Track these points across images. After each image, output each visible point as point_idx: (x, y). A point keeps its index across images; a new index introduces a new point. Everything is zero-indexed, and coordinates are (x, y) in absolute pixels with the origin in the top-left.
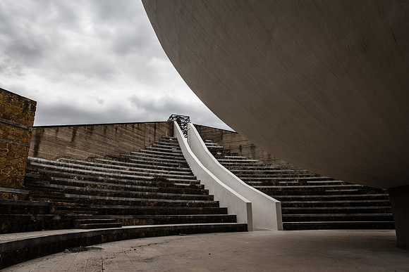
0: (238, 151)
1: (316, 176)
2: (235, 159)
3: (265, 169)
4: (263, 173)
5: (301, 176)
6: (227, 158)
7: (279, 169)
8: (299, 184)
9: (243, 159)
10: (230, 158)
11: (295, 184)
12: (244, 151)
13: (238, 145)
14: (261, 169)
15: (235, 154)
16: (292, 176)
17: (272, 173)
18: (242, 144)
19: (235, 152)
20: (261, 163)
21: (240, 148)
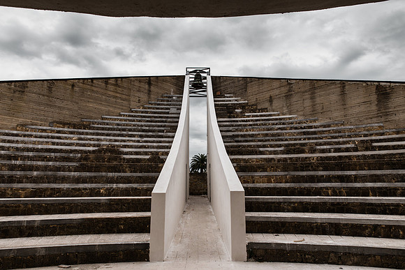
0: (267, 105)
1: (398, 133)
2: (261, 116)
3: (304, 128)
4: (299, 134)
5: (366, 135)
6: (249, 116)
7: (329, 126)
8: (356, 149)
9: (274, 115)
10: (253, 116)
11: (347, 150)
12: (276, 104)
13: (267, 96)
14: (296, 128)
15: (263, 110)
16: (349, 136)
17: (315, 133)
18: (272, 93)
19: (263, 106)
20: (301, 118)
21: (271, 100)
